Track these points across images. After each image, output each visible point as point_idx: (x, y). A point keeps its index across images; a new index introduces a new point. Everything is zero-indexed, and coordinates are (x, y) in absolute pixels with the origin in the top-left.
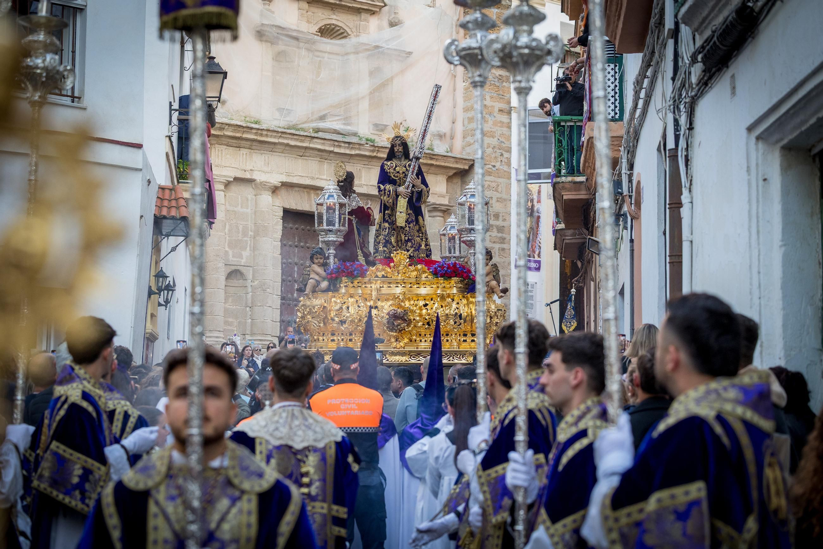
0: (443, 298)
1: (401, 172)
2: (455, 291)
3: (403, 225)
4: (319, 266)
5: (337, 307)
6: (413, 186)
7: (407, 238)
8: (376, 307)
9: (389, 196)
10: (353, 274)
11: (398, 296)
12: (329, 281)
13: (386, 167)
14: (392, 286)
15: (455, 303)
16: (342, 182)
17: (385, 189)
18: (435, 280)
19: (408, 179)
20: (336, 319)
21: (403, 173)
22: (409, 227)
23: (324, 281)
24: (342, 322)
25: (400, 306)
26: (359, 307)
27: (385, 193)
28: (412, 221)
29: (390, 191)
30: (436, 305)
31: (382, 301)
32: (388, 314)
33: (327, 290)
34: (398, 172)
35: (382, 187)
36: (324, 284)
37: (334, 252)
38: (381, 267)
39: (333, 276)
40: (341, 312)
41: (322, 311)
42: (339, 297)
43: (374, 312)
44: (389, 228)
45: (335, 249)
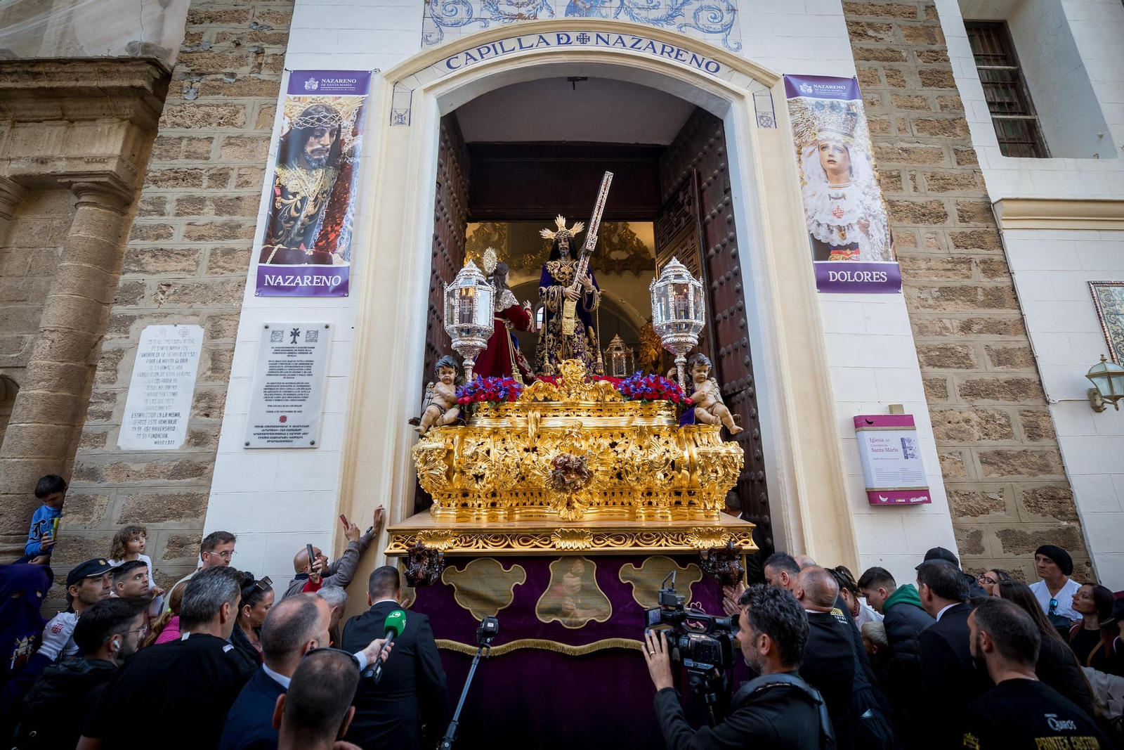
0: (641, 432)
3: (572, 333)
5: (470, 452)
6: (583, 287)
7: (575, 351)
8: (535, 449)
9: (553, 299)
10: (498, 397)
11: (571, 432)
12: (460, 408)
13: (549, 268)
14: (559, 414)
15: (662, 441)
16: (491, 275)
17: (548, 292)
18: (628, 405)
20: (468, 472)
22: (579, 338)
24: (478, 477)
25: (573, 450)
26: (506, 450)
27: (548, 297)
28: (581, 331)
29: (554, 293)
30: (631, 446)
31: (545, 440)
32: (554, 463)
34: (564, 273)
35: (545, 290)
37: (473, 363)
38: (542, 385)
39: (466, 399)
40: (476, 460)
41: (443, 459)
42: (475, 434)
43: (530, 458)
44: (554, 340)
45: (474, 360)
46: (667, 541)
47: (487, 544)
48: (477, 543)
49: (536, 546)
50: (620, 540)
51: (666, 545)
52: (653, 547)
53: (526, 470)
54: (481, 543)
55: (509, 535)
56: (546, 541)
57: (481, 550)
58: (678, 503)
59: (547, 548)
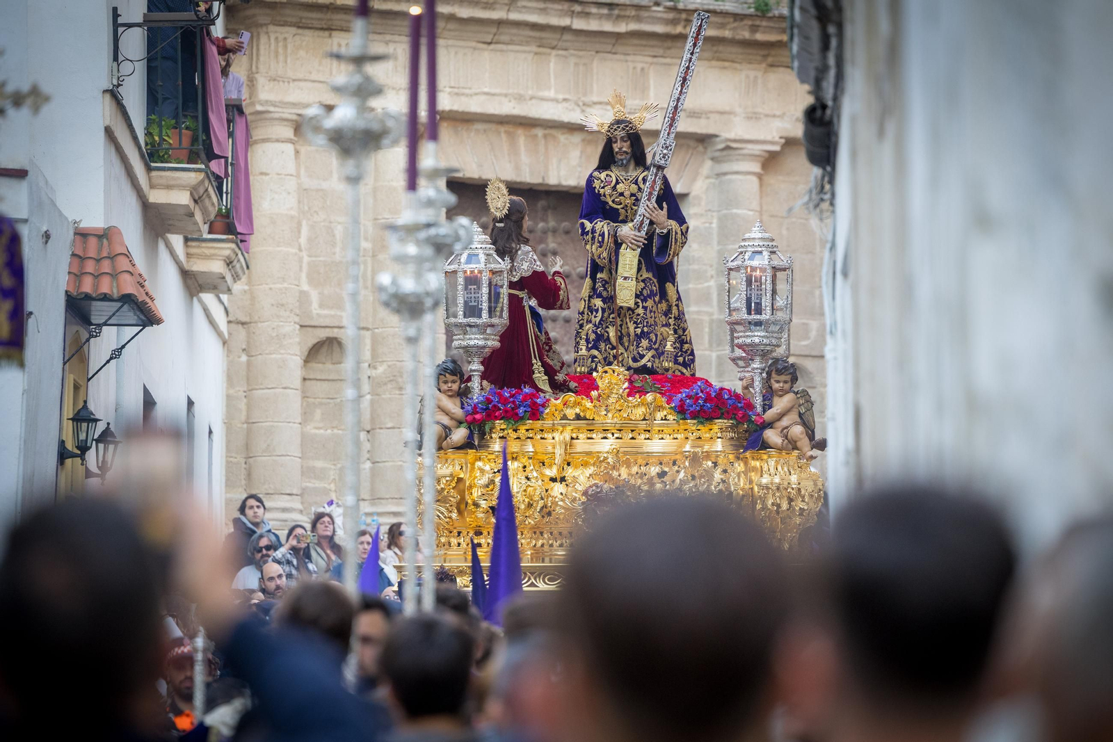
0: (694, 459)
1: (627, 194)
2: (719, 445)
3: (631, 304)
4: (450, 396)
5: (484, 481)
6: (652, 223)
7: (639, 331)
8: (563, 479)
9: (601, 244)
10: (517, 414)
11: (606, 458)
12: (469, 428)
13: (597, 184)
14: (594, 436)
15: (719, 469)
16: (501, 221)
17: (593, 231)
18: (682, 424)
19: (641, 210)
20: (484, 504)
21: (632, 195)
22: (645, 308)
23: (458, 427)
25: (609, 478)
26: (528, 478)
27: (593, 238)
28: (652, 295)
29: (603, 235)
30: (682, 475)
31: (576, 468)
32: (585, 493)
33: (467, 445)
34: (622, 194)
35: (588, 225)
36: (460, 434)
37: (482, 368)
38: (572, 399)
39: (478, 417)
40: (492, 490)
41: (453, 488)
42: (489, 460)
43: (558, 489)
44: (604, 310)
45: (482, 363)
53: (552, 503)
55: (532, 574)
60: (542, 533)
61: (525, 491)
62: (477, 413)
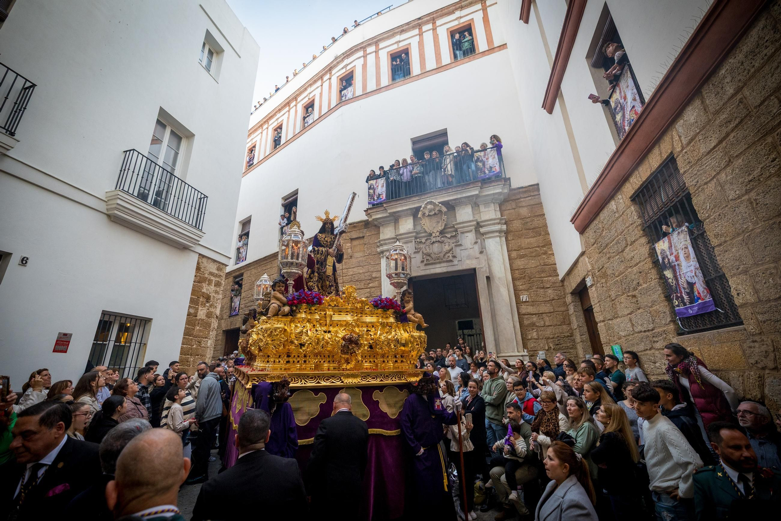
0: (383, 324)
2: (391, 320)
3: (331, 274)
4: (279, 293)
5: (298, 331)
6: (337, 250)
7: (331, 284)
8: (329, 332)
9: (321, 254)
10: (311, 302)
11: (351, 323)
12: (290, 306)
13: (318, 237)
14: (342, 314)
15: (393, 330)
17: (318, 250)
18: (376, 311)
19: (335, 245)
20: (296, 342)
21: (330, 242)
23: (285, 306)
24: (302, 345)
25: (352, 332)
26: (317, 331)
27: (318, 253)
29: (322, 251)
30: (378, 332)
31: (334, 327)
32: (344, 338)
33: (288, 315)
34: (327, 241)
35: (316, 249)
41: (283, 334)
42: (299, 321)
43: (327, 336)
46: (395, 378)
47: (307, 382)
48: (301, 381)
49: (333, 382)
50: (374, 378)
51: (395, 381)
52: (389, 381)
53: (325, 342)
54: (303, 381)
55: (318, 377)
56: (338, 379)
57: (303, 385)
58: (396, 361)
59: (339, 383)
60: (317, 356)
61: (316, 336)
62: (295, 300)
